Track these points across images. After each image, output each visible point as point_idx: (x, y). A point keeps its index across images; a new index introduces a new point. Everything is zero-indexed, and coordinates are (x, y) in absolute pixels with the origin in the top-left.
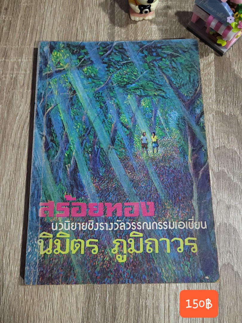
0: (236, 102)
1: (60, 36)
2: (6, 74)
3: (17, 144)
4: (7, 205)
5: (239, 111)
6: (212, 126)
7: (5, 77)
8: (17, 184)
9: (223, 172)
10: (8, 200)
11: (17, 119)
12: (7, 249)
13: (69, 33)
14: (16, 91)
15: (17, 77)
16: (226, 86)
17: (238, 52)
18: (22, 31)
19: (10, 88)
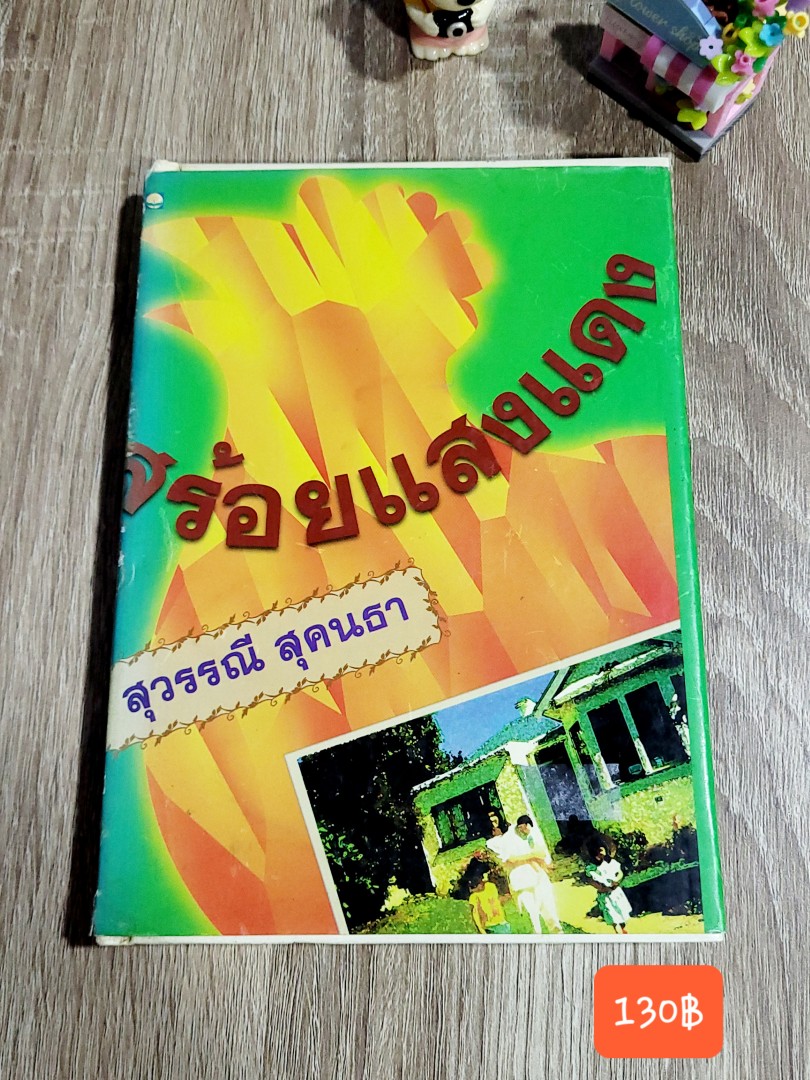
0: (742, 302)
1: (199, 115)
2: (36, 236)
3: (72, 448)
4: (46, 627)
5: (750, 329)
7: (35, 246)
8: (74, 564)
10: (50, 613)
11: (70, 371)
12: (48, 756)
13: (224, 104)
14: (68, 285)
15: (69, 243)
16: (709, 252)
17: (749, 148)
18: (83, 105)
19: (50, 277)
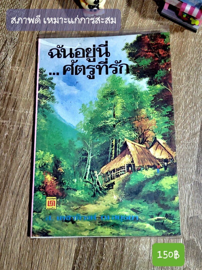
2: (14, 124)
3: (16, 192)
6: (189, 196)
7: (13, 127)
8: (12, 229)
9: (193, 240)
10: (4, 243)
11: (18, 168)
14: (21, 141)
15: (23, 128)
18: (32, 84)
19: (16, 138)
